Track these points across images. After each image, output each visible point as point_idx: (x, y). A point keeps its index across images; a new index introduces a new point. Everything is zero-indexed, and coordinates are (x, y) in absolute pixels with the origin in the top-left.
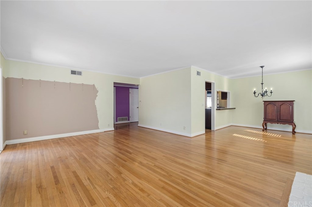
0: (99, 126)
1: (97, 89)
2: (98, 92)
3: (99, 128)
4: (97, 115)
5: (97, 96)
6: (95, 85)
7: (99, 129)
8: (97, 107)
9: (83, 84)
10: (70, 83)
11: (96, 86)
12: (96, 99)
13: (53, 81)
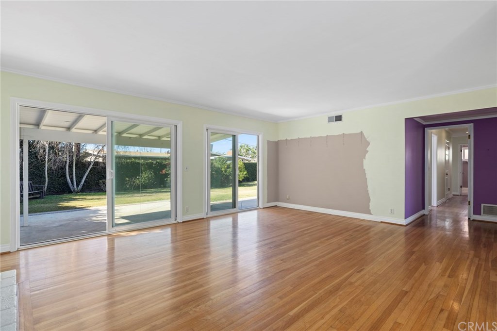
0: (370, 208)
1: (367, 140)
2: (368, 144)
3: (371, 212)
4: (367, 187)
5: (368, 151)
6: (363, 131)
7: (371, 214)
8: (366, 172)
9: (344, 134)
10: (327, 136)
11: (365, 134)
12: (365, 158)
13: (309, 137)
